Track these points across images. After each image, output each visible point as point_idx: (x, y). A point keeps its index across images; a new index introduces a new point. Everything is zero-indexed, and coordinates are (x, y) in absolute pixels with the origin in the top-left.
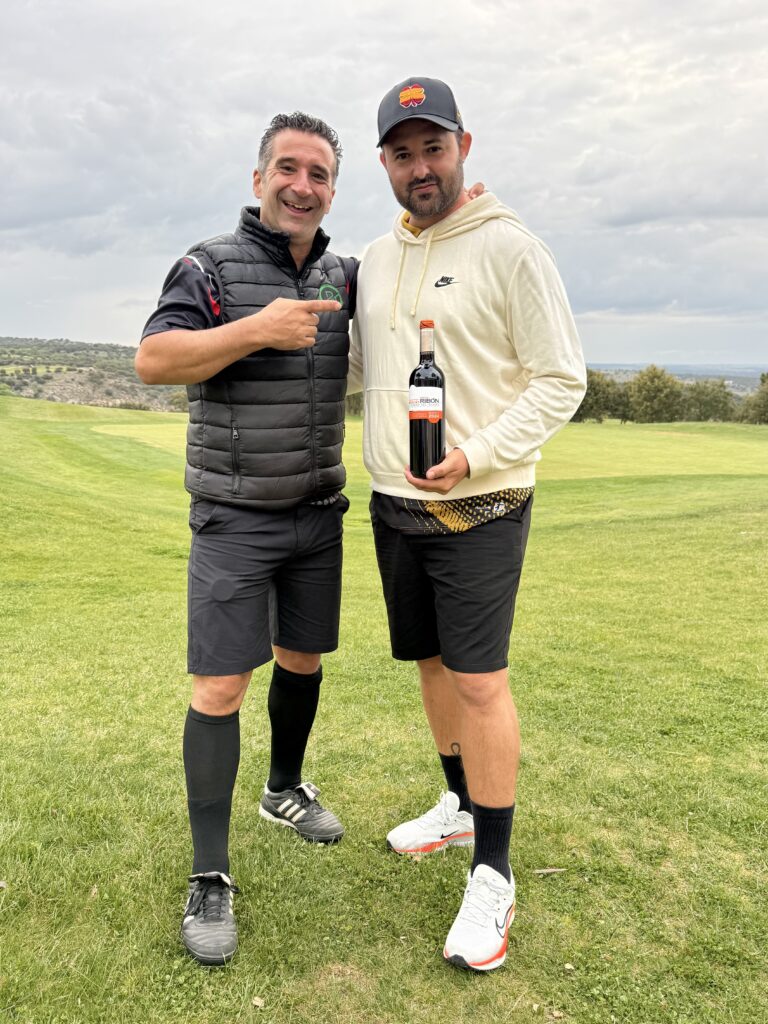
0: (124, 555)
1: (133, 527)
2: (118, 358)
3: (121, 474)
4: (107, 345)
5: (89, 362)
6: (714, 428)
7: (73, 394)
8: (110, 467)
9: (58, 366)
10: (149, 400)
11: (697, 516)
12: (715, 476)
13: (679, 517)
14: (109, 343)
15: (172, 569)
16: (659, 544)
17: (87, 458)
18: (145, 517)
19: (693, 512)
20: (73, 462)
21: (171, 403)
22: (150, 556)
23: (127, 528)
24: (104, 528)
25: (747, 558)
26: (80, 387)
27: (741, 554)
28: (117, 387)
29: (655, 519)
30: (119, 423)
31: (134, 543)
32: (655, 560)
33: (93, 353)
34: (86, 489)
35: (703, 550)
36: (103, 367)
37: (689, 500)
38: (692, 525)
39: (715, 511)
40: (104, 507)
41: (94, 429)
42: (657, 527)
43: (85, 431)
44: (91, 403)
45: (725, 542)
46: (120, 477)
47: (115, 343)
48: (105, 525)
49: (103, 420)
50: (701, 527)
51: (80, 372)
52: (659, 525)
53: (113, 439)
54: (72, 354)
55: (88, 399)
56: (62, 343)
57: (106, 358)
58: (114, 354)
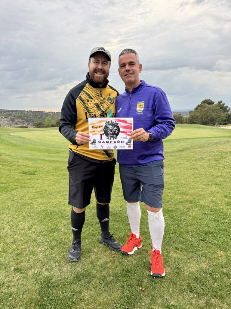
0: (13, 175)
1: (17, 165)
2: (18, 114)
3: (16, 147)
4: (15, 110)
5: (10, 115)
6: (180, 126)
7: (6, 124)
8: (13, 145)
9: (2, 117)
10: (28, 125)
11: (182, 151)
12: (184, 139)
13: (178, 151)
14: (16, 109)
15: (27, 179)
16: (174, 160)
17: (6, 143)
18: (21, 161)
19: (180, 149)
20: (2, 144)
21: (34, 125)
22: (21, 174)
23: (15, 165)
24: (7, 166)
25: (200, 163)
26: (8, 122)
27: (198, 162)
28: (19, 122)
29: (171, 152)
30: (18, 132)
31: (16, 170)
32: (174, 165)
33: (11, 112)
34: (5, 152)
35: (187, 161)
36: (14, 116)
37: (178, 146)
38: (181, 153)
39: (187, 149)
40: (9, 159)
41: (10, 134)
42: (172, 154)
43: (7, 135)
44: (12, 126)
45: (192, 158)
46: (16, 148)
47: (17, 109)
48: (8, 165)
49: (14, 131)
50: (184, 154)
51: (8, 118)
52: (173, 154)
53: (16, 137)
54: (5, 113)
55: (11, 125)
56: (2, 110)
57: (15, 114)
58: (17, 113)
